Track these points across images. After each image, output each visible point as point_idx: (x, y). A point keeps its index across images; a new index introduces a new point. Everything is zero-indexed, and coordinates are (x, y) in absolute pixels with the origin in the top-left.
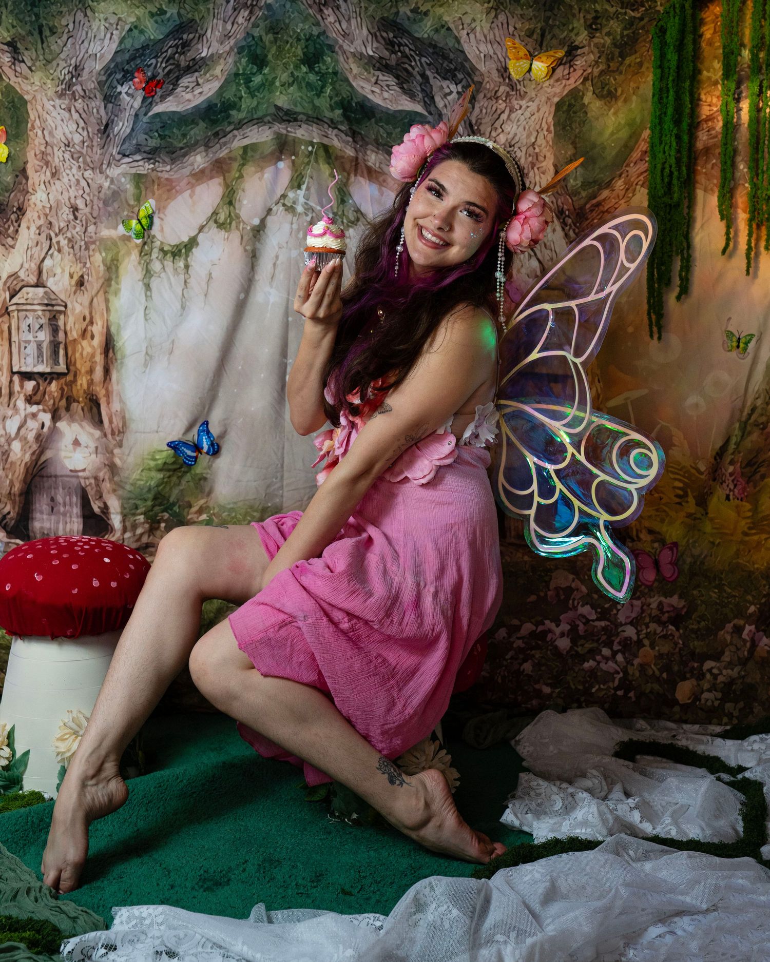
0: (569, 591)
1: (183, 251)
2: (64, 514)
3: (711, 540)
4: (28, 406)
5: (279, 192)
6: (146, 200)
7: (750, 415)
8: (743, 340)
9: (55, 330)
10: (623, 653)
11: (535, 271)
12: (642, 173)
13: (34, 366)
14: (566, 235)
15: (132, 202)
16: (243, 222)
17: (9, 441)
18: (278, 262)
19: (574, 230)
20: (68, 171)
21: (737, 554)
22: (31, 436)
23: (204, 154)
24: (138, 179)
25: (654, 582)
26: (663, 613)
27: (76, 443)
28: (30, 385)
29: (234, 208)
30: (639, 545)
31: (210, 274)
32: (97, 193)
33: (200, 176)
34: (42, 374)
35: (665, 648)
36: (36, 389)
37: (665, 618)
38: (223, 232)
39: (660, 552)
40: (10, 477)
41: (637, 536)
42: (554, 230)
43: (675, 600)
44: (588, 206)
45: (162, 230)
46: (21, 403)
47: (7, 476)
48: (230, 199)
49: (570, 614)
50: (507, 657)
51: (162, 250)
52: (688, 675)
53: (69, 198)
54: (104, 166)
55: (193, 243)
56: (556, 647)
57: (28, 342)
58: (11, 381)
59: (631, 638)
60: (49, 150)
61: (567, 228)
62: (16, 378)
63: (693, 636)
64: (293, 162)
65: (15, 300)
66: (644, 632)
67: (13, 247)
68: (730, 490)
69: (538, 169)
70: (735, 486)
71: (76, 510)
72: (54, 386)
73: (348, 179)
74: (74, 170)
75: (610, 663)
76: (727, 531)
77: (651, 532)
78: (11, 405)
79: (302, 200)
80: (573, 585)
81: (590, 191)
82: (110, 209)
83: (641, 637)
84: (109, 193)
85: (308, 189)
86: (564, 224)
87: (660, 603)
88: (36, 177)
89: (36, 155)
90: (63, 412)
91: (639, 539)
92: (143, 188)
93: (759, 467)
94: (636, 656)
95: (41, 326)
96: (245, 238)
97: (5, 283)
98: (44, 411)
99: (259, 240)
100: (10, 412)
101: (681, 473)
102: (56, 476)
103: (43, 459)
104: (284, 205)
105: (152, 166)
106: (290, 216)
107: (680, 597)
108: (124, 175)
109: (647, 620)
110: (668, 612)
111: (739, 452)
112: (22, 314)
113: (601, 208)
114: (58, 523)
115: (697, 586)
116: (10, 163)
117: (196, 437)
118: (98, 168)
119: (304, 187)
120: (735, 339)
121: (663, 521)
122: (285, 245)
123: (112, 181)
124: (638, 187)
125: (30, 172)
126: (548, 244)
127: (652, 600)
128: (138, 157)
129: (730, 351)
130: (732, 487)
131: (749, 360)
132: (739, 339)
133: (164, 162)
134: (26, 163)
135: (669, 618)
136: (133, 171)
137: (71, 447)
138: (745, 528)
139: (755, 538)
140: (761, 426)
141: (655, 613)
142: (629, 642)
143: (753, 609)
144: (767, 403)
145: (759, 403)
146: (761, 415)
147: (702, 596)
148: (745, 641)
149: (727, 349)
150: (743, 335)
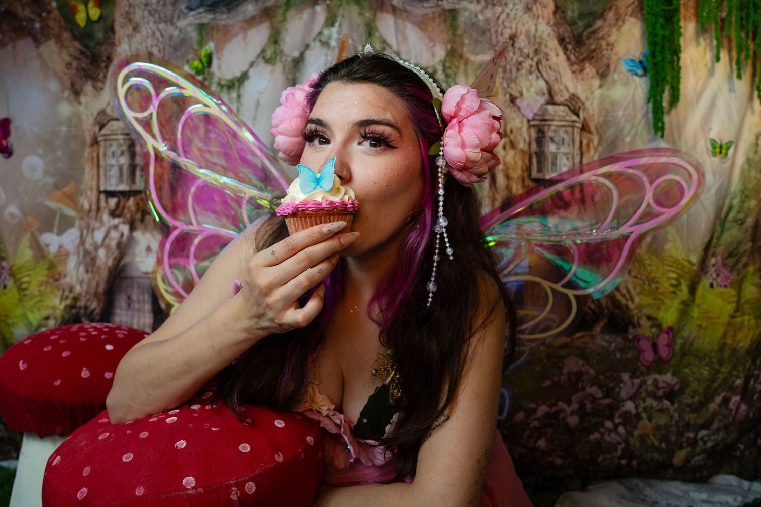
0: (580, 374)
1: (237, 84)
2: (139, 310)
3: (699, 323)
4: (111, 219)
5: (316, 30)
6: (206, 43)
7: (728, 213)
8: (725, 147)
9: (133, 155)
10: (624, 425)
11: (542, 90)
12: (629, 6)
13: (117, 185)
14: (568, 59)
15: (196, 47)
16: (286, 55)
17: (97, 248)
19: (575, 55)
20: (146, 26)
21: (725, 335)
22: (113, 244)
23: (254, 3)
24: (201, 28)
25: (652, 363)
26: (658, 389)
27: (148, 249)
28: (113, 201)
29: (279, 45)
30: (640, 331)
31: (258, 102)
32: (168, 41)
33: (251, 22)
34: (123, 193)
35: (662, 421)
36: (118, 204)
37: (660, 393)
38: (269, 67)
39: (658, 336)
40: (97, 278)
41: (638, 322)
42: (557, 55)
43: (668, 378)
44: (585, 34)
45: (219, 68)
46: (105, 217)
47: (94, 278)
48: (275, 38)
49: (580, 395)
50: (525, 436)
51: (219, 84)
52: (685, 445)
53: (147, 47)
54: (175, 20)
55: (244, 77)
56: (567, 424)
57: (112, 166)
58: (99, 200)
59: (630, 411)
60: (132, 10)
61: (568, 53)
62: (103, 197)
63: (688, 409)
64: (328, 6)
65: (103, 132)
66: (642, 405)
67: (102, 89)
68: (714, 279)
69: (540, 3)
70: (718, 275)
71: (148, 307)
72: (131, 202)
73: (375, 15)
74: (151, 24)
75: (613, 435)
76: (714, 316)
77: (650, 318)
78: (99, 218)
79: (335, 36)
80: (583, 369)
81: (586, 21)
82: (179, 53)
83: (640, 410)
84: (177, 40)
85: (340, 26)
86: (565, 49)
87: (655, 381)
88: (122, 32)
89: (122, 15)
90: (138, 224)
91: (640, 326)
92: (204, 33)
93: (740, 257)
94: (635, 428)
95: (122, 153)
96: (287, 68)
97: (96, 119)
98: (124, 223)
99: (299, 70)
100: (97, 225)
101: (675, 265)
102: (132, 278)
103: (123, 263)
104: (320, 41)
105: (212, 16)
106: (325, 50)
107: (674, 374)
108: (190, 25)
109: (644, 395)
110: (663, 388)
111: (720, 246)
112: (108, 143)
113: (596, 35)
114: (133, 317)
115: (688, 365)
116: (101, 22)
118: (170, 21)
119: (337, 25)
120: (718, 146)
121: (659, 308)
123: (180, 31)
124: (627, 17)
125: (117, 28)
126: (553, 67)
127: (649, 377)
128: (201, 10)
129: (714, 156)
130: (715, 276)
131: (728, 163)
132: (721, 146)
133: (222, 12)
134: (114, 21)
135: (664, 393)
136: (198, 22)
137: (144, 253)
138: (731, 312)
139: (739, 320)
140: (739, 222)
141: (651, 388)
142: (628, 415)
143: (738, 382)
144: (743, 202)
145: (736, 202)
146: (739, 212)
147: (694, 373)
148: (731, 410)
149: (711, 155)
150: (724, 142)
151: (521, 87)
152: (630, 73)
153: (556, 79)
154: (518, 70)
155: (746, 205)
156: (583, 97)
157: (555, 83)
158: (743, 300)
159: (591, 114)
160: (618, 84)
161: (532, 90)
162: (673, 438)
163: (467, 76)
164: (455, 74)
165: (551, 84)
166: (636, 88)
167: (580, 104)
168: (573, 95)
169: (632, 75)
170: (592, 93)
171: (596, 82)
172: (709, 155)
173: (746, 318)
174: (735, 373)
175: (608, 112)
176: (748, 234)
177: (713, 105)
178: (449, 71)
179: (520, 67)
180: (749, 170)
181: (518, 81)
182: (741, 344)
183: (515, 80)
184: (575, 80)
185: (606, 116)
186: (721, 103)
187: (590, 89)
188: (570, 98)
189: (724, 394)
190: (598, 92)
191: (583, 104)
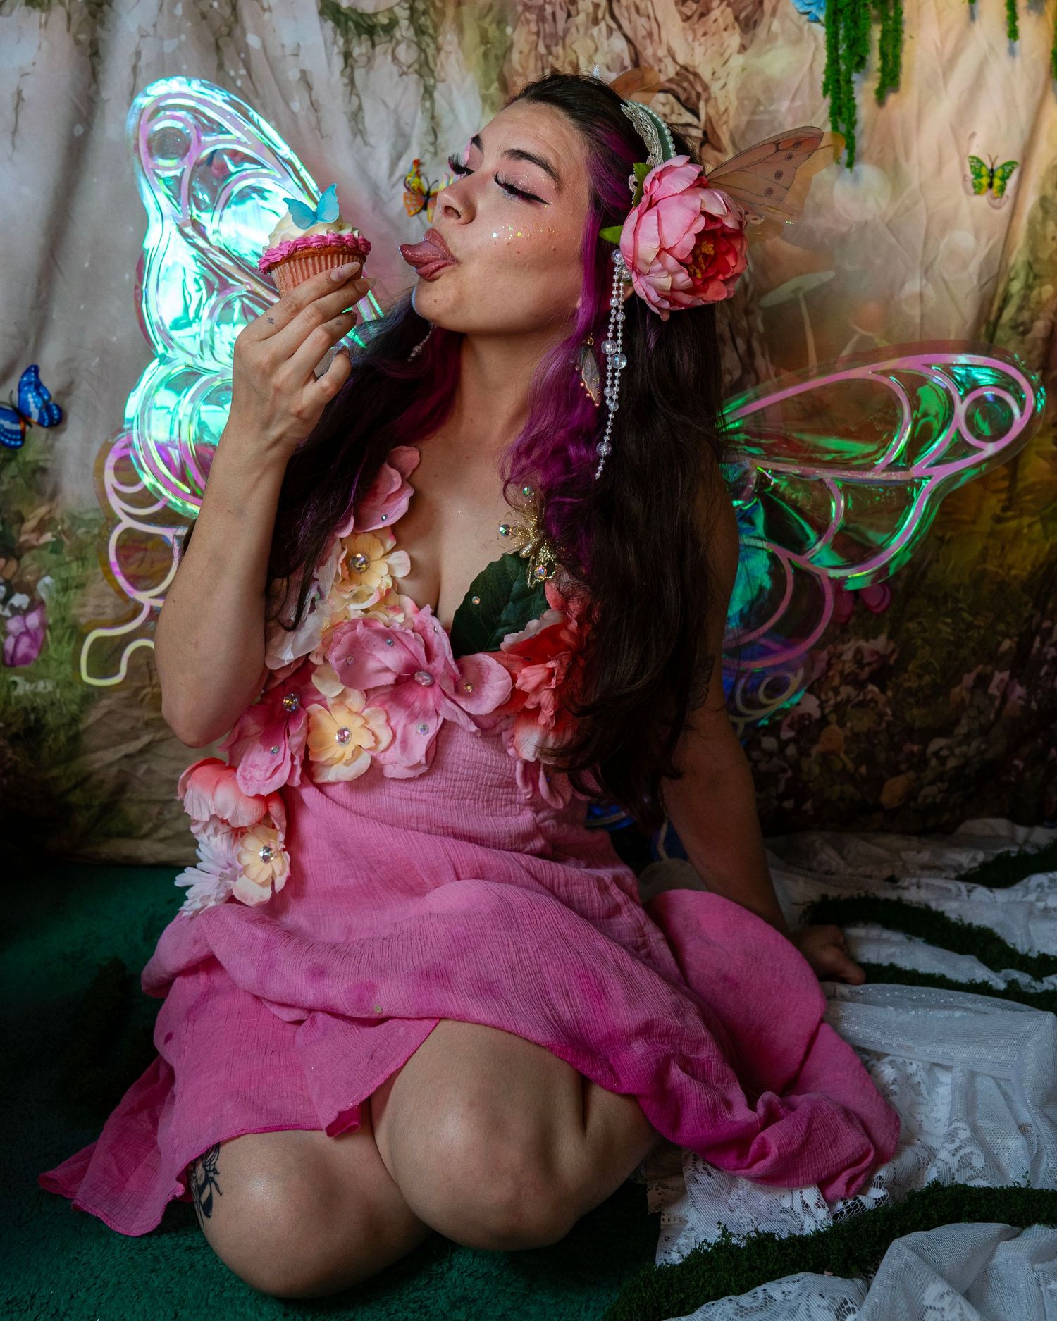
3: (939, 534)
7: (1001, 310)
8: (999, 173)
10: (797, 742)
18: (142, 63)
25: (849, 617)
26: (862, 666)
31: (19, 93)
35: (861, 722)
37: (865, 674)
38: (37, 16)
43: (881, 643)
52: (903, 767)
59: (810, 715)
63: (911, 700)
66: (831, 701)
75: (775, 759)
76: (965, 517)
83: (827, 711)
87: (858, 651)
94: (815, 741)
96: (76, 18)
99: (102, 23)
107: (890, 637)
109: (836, 681)
110: (870, 664)
115: (915, 615)
117: (15, 396)
122: (151, 31)
126: (642, 6)
127: (846, 647)
129: (977, 193)
131: (1006, 209)
132: (992, 171)
135: (871, 673)
138: (998, 511)
139: (1013, 524)
140: (1021, 329)
141: (849, 668)
142: (807, 723)
143: (1007, 644)
144: (1028, 287)
145: (1016, 286)
146: (1020, 309)
147: (925, 630)
148: (992, 698)
149: (972, 191)
150: (998, 164)
151: (575, 52)
152: (806, 17)
153: (650, 34)
154: (569, 15)
155: (1035, 293)
156: (706, 74)
157: (648, 41)
158: (1021, 485)
159: (722, 109)
160: (780, 42)
161: (599, 58)
162: (882, 756)
163: (460, 30)
164: (436, 27)
165: (638, 45)
166: (816, 48)
167: (699, 89)
168: (685, 68)
169: (810, 21)
170: (726, 62)
171: (734, 39)
172: (967, 192)
173: (1026, 520)
174: (1001, 627)
175: (759, 103)
176: (1036, 353)
177: (977, 84)
178: (422, 20)
179: (573, 12)
180: (1044, 221)
181: (568, 41)
182: (1013, 572)
183: (564, 39)
184: (690, 38)
185: (754, 113)
186: (994, 78)
187: (722, 55)
188: (677, 74)
189: (980, 668)
190: (737, 61)
191: (706, 88)
